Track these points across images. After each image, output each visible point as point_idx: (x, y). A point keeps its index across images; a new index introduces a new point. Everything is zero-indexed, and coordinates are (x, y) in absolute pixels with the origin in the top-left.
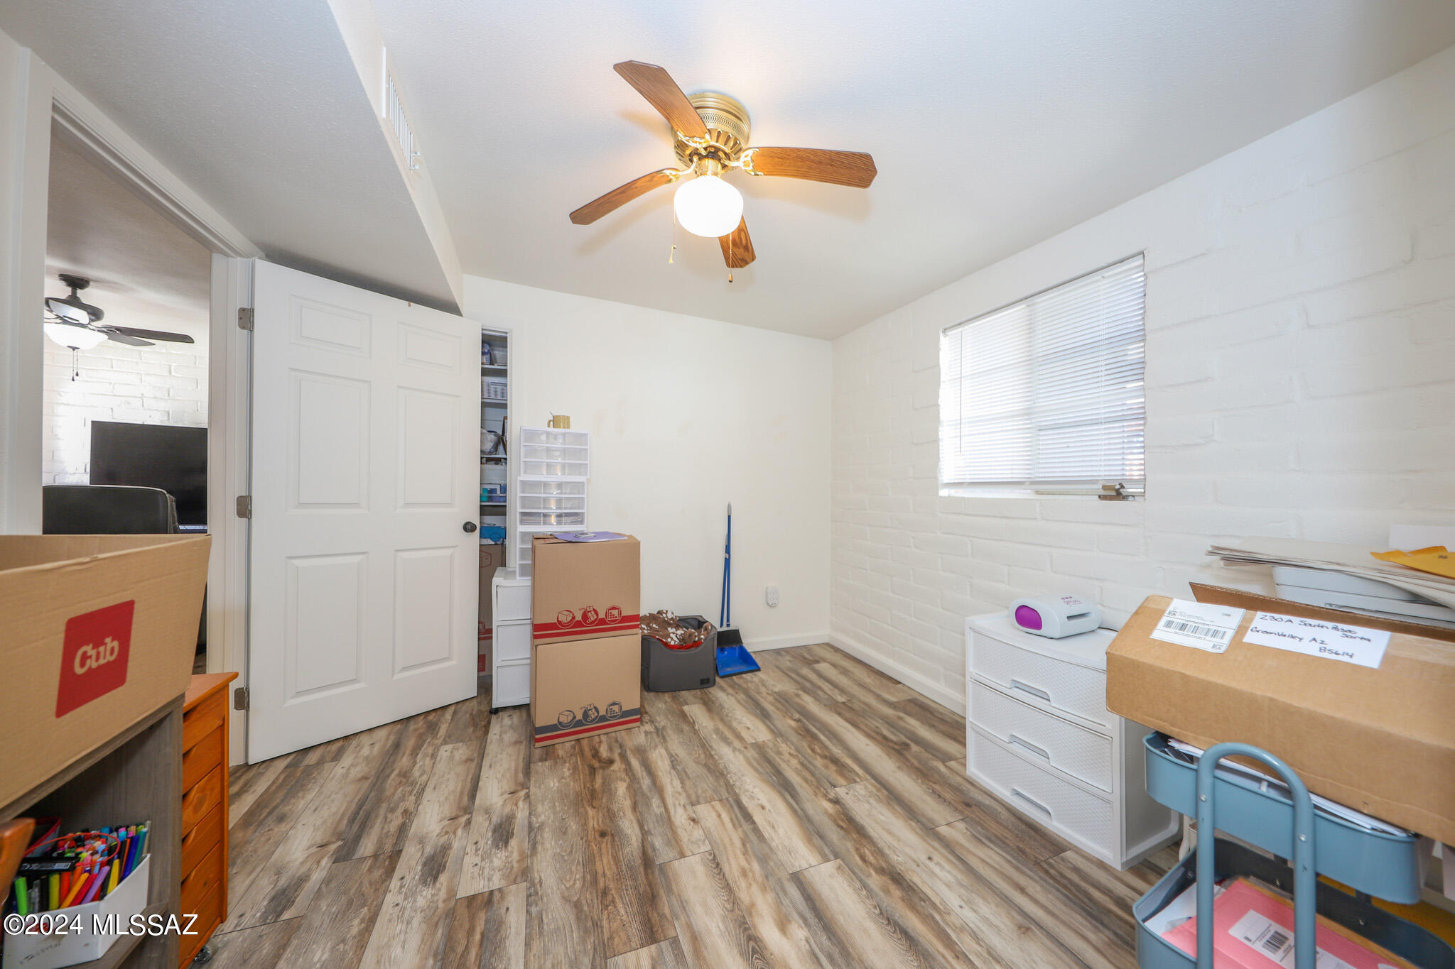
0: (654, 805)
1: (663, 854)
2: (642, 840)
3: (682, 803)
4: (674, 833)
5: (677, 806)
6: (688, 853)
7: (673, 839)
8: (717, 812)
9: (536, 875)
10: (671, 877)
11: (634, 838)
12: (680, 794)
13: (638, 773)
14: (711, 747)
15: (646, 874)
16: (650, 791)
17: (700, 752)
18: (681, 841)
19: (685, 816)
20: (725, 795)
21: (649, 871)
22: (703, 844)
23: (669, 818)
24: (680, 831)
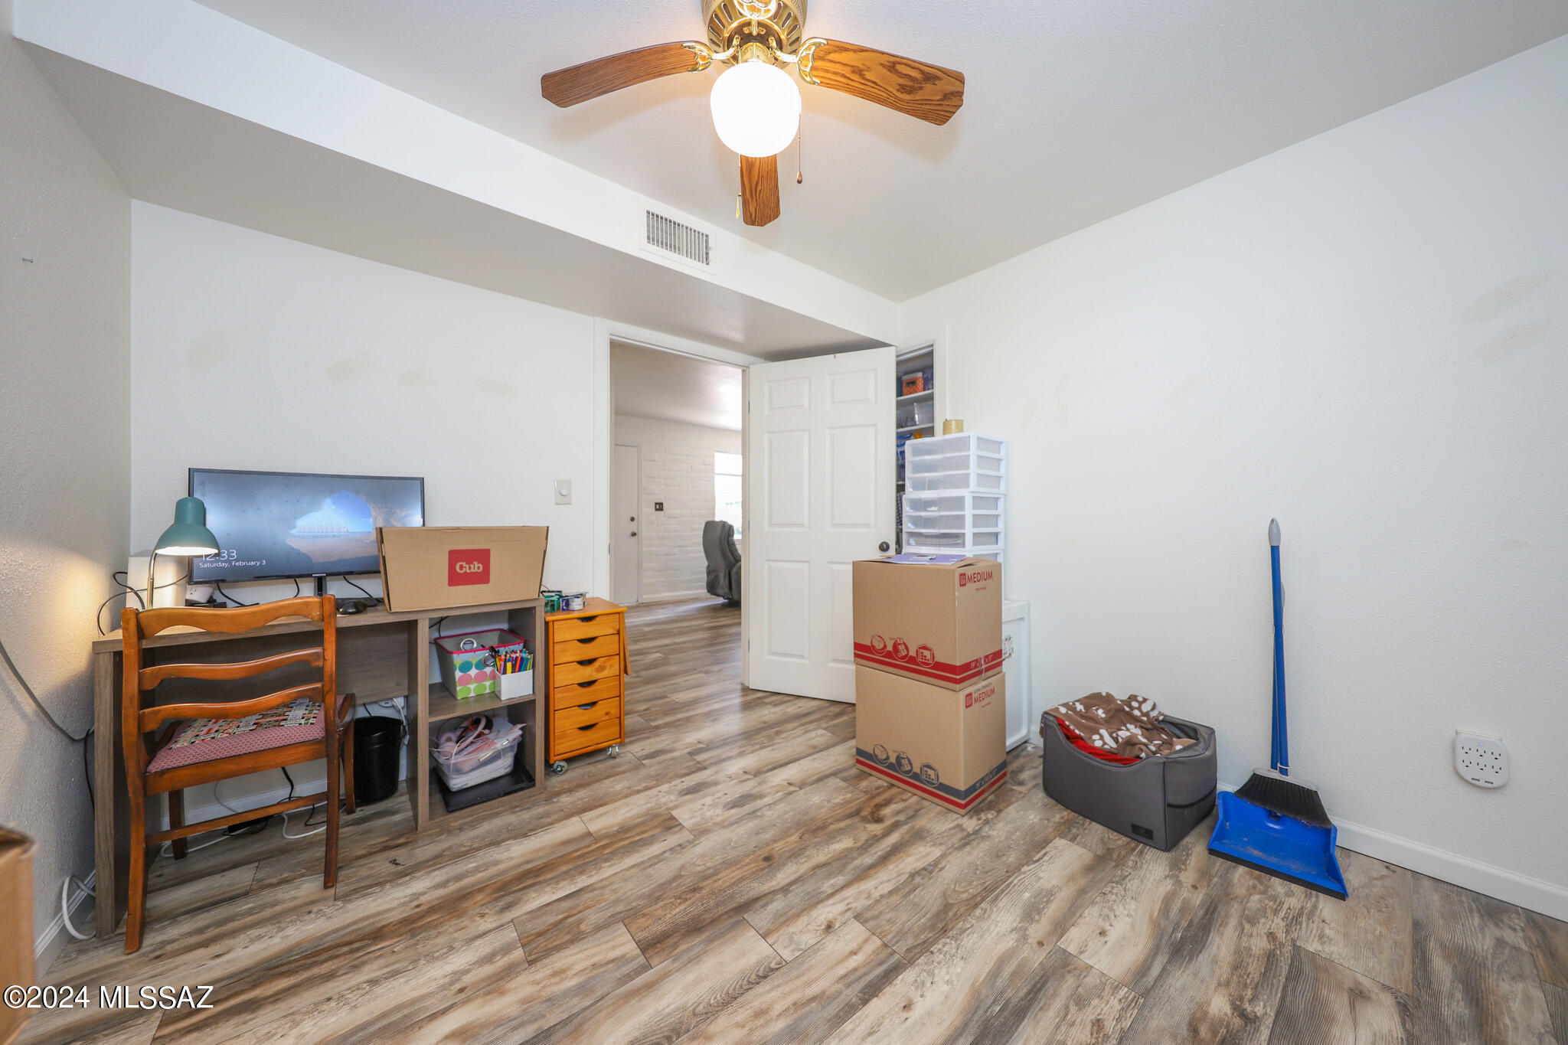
0: (832, 881)
1: (760, 918)
2: (774, 891)
3: (853, 905)
4: (798, 915)
5: (846, 902)
6: (771, 940)
7: (785, 919)
8: (860, 948)
9: (702, 839)
10: (729, 936)
11: (774, 883)
12: (868, 897)
13: (876, 847)
14: (996, 898)
15: (727, 912)
16: (854, 869)
17: (971, 891)
18: (788, 926)
19: (830, 916)
20: (901, 948)
21: (732, 913)
22: (793, 951)
23: (822, 901)
24: (804, 919)
